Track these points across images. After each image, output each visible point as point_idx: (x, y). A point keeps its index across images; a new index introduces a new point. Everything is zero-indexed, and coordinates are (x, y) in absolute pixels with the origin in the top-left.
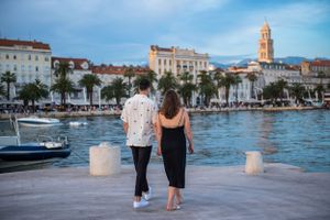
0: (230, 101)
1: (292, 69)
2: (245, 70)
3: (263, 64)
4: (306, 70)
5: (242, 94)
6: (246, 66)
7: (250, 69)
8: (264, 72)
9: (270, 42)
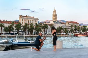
0: (45, 33)
1: (63, 24)
2: (49, 24)
3: (54, 22)
4: (67, 24)
5: (48, 31)
6: (49, 22)
7: (50, 23)
8: (55, 24)
9: (56, 15)
